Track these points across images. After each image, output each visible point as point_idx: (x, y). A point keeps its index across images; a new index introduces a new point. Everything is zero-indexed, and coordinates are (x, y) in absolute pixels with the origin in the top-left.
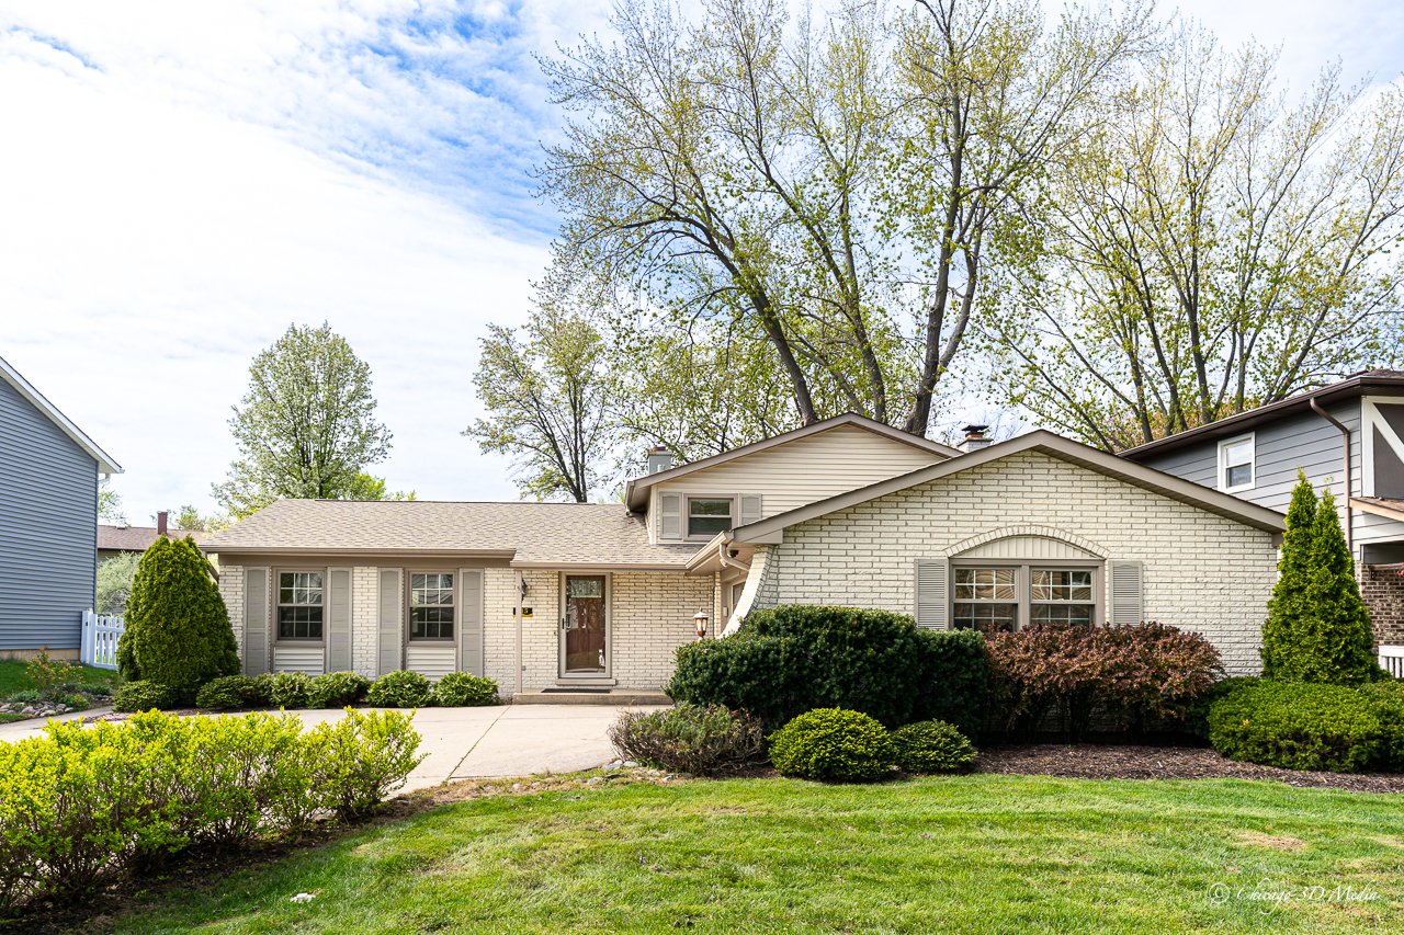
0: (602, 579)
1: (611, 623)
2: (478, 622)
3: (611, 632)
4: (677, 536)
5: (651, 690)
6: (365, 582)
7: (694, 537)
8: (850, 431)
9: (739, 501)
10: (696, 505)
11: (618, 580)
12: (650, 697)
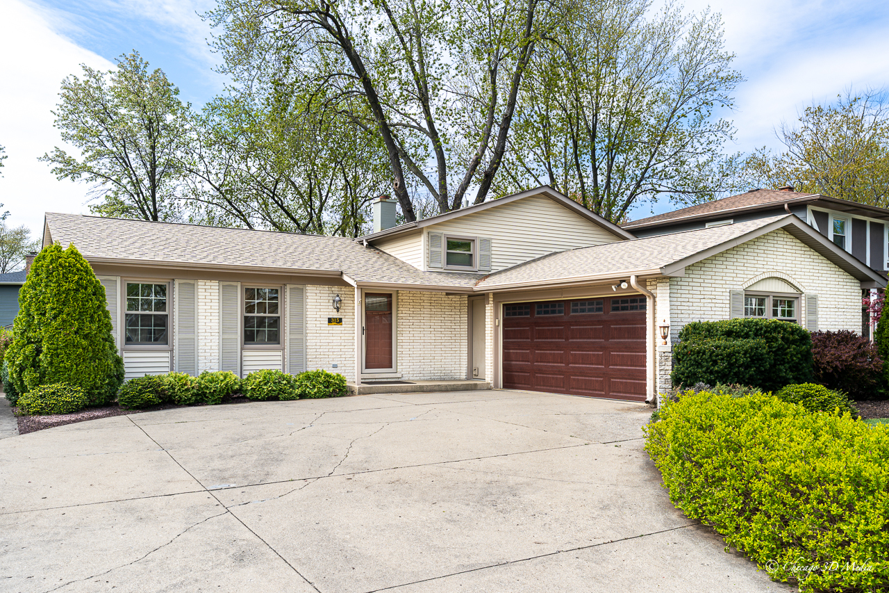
0: (390, 296)
1: (397, 331)
2: (300, 328)
3: (397, 337)
4: (440, 266)
5: (425, 380)
6: (208, 297)
7: (451, 267)
8: (541, 198)
9: (478, 243)
10: (452, 244)
11: (402, 298)
12: (450, 385)
